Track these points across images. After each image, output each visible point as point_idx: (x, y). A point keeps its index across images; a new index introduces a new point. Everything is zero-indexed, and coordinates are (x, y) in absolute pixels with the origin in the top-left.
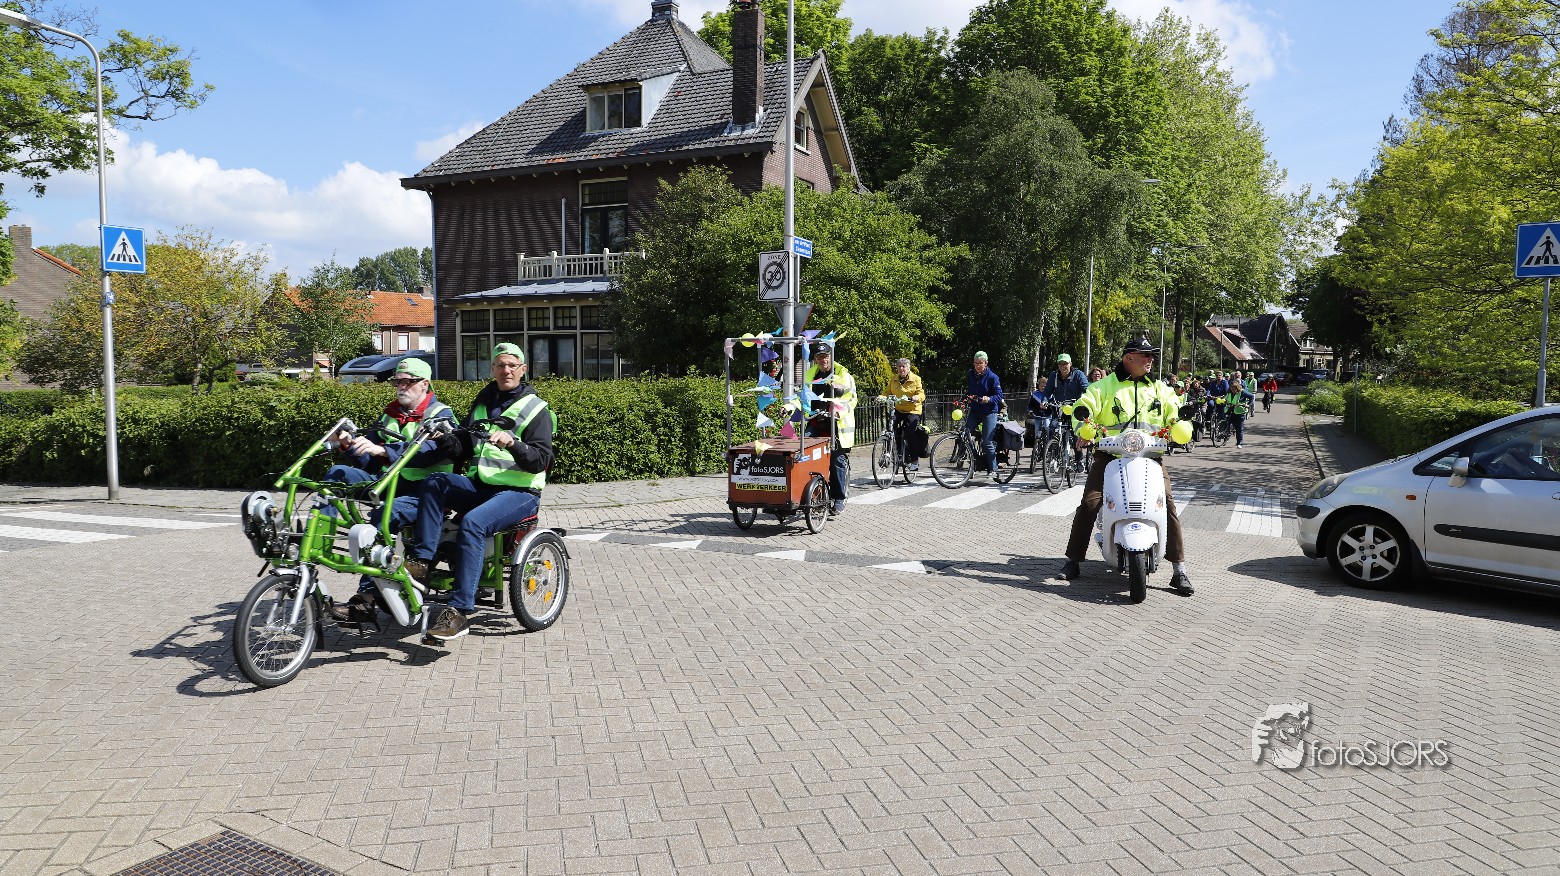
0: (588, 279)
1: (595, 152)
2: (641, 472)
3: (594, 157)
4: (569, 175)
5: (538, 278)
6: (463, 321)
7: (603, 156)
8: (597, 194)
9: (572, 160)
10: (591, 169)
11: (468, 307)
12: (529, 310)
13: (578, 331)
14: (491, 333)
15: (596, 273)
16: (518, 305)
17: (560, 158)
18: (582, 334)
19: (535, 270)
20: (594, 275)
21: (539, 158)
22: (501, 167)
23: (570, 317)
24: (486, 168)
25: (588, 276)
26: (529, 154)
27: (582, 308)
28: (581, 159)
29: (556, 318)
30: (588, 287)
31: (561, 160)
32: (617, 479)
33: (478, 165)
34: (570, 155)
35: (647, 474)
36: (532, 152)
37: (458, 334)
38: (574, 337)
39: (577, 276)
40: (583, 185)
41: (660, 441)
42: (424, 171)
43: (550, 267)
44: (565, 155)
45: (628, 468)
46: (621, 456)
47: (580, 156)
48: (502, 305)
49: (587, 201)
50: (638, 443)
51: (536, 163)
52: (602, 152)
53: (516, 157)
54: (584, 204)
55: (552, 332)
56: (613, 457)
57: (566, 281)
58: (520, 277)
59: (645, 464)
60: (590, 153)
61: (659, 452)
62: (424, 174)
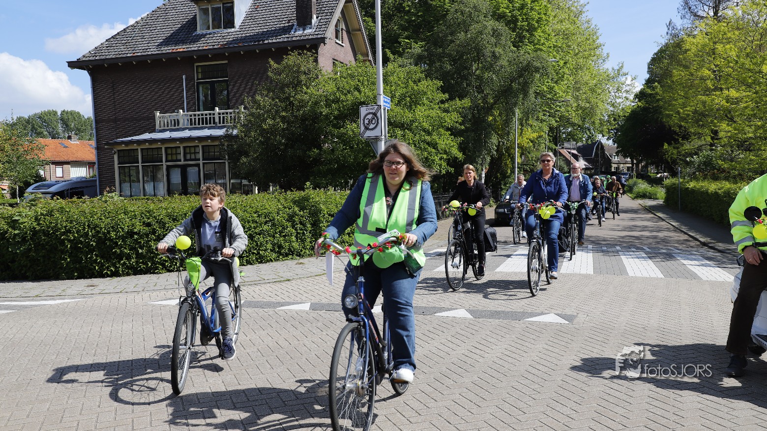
0: (205, 128)
1: (205, 45)
2: (287, 255)
3: (204, 48)
4: (188, 59)
5: (169, 127)
6: (119, 157)
7: (211, 47)
8: (207, 72)
9: (189, 49)
10: (203, 55)
11: (123, 147)
12: (166, 148)
13: (201, 162)
14: (140, 165)
15: (210, 123)
16: (159, 145)
17: (181, 48)
18: (204, 163)
19: (168, 122)
20: (208, 125)
21: (166, 48)
22: (139, 54)
23: (195, 153)
24: (129, 55)
25: (205, 125)
26: (158, 45)
27: (203, 146)
28: (196, 49)
29: (185, 154)
30: (206, 132)
31: (182, 50)
32: (272, 261)
33: (123, 53)
34: (188, 46)
35: (290, 256)
36: (161, 44)
37: (116, 166)
38: (198, 165)
39: (197, 126)
40: (197, 66)
41: (298, 233)
42: (84, 56)
43: (178, 120)
44: (184, 47)
45: (279, 253)
46: (274, 245)
47: (194, 47)
48: (147, 146)
49: (200, 77)
50: (284, 236)
51: (164, 52)
52: (210, 44)
53: (149, 47)
54: (198, 79)
55: (182, 163)
56: (269, 246)
57: (190, 129)
58: (157, 127)
59: (289, 249)
60: (201, 45)
61: (297, 241)
62: (84, 59)
